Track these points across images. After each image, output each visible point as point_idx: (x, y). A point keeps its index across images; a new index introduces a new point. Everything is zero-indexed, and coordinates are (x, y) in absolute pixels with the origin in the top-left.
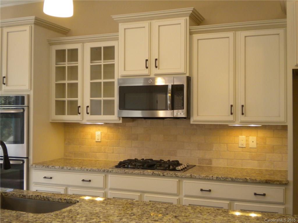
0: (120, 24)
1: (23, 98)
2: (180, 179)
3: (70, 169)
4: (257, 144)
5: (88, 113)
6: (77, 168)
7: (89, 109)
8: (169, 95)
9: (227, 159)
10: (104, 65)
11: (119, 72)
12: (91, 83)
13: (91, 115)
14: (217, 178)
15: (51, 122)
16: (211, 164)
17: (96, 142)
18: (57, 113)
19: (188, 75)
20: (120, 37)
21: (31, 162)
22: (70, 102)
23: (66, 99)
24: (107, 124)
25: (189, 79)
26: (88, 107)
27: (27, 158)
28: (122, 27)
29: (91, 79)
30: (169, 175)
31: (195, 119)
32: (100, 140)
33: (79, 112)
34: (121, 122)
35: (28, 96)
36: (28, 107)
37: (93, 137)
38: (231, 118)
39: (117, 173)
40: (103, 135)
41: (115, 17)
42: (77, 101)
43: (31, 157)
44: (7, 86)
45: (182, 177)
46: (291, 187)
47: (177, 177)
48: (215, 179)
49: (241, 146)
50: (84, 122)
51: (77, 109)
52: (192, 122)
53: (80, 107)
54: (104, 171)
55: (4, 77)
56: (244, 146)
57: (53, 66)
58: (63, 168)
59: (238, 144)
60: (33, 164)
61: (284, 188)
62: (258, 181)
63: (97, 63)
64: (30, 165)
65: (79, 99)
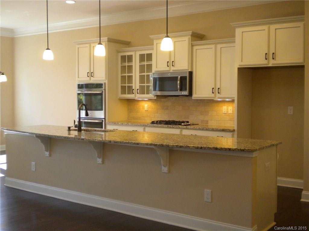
0: (154, 41)
1: (102, 84)
2: (182, 129)
3: (126, 125)
4: (233, 111)
5: (138, 93)
6: (130, 124)
7: (138, 91)
8: (179, 82)
9: (217, 120)
10: (147, 65)
11: (154, 69)
12: (140, 75)
13: (140, 94)
14: (199, 128)
15: (119, 98)
16: (208, 123)
17: (145, 111)
18: (122, 94)
19: (190, 70)
20: (154, 48)
21: (107, 121)
22: (129, 87)
23: (127, 85)
24: (150, 100)
25: (191, 73)
26: (138, 89)
27: (105, 119)
28: (155, 42)
29: (140, 73)
30: (176, 127)
31: (195, 96)
32: (147, 110)
33: (134, 92)
34: (156, 98)
35: (105, 83)
36: (105, 89)
37: (143, 108)
38: (213, 95)
39: (152, 127)
40: (149, 107)
41: (151, 37)
42: (132, 86)
43: (107, 118)
44: (94, 77)
45: (182, 128)
46: (236, 133)
47: (179, 128)
48: (198, 129)
49: (224, 112)
50: (136, 98)
51: (132, 91)
52: (193, 98)
53: (134, 89)
54: (143, 125)
55: (92, 73)
56: (226, 112)
57: (120, 65)
58: (123, 124)
59: (222, 111)
60: (108, 122)
61: (232, 133)
62: (219, 130)
63: (143, 63)
64: (106, 122)
65: (133, 85)
